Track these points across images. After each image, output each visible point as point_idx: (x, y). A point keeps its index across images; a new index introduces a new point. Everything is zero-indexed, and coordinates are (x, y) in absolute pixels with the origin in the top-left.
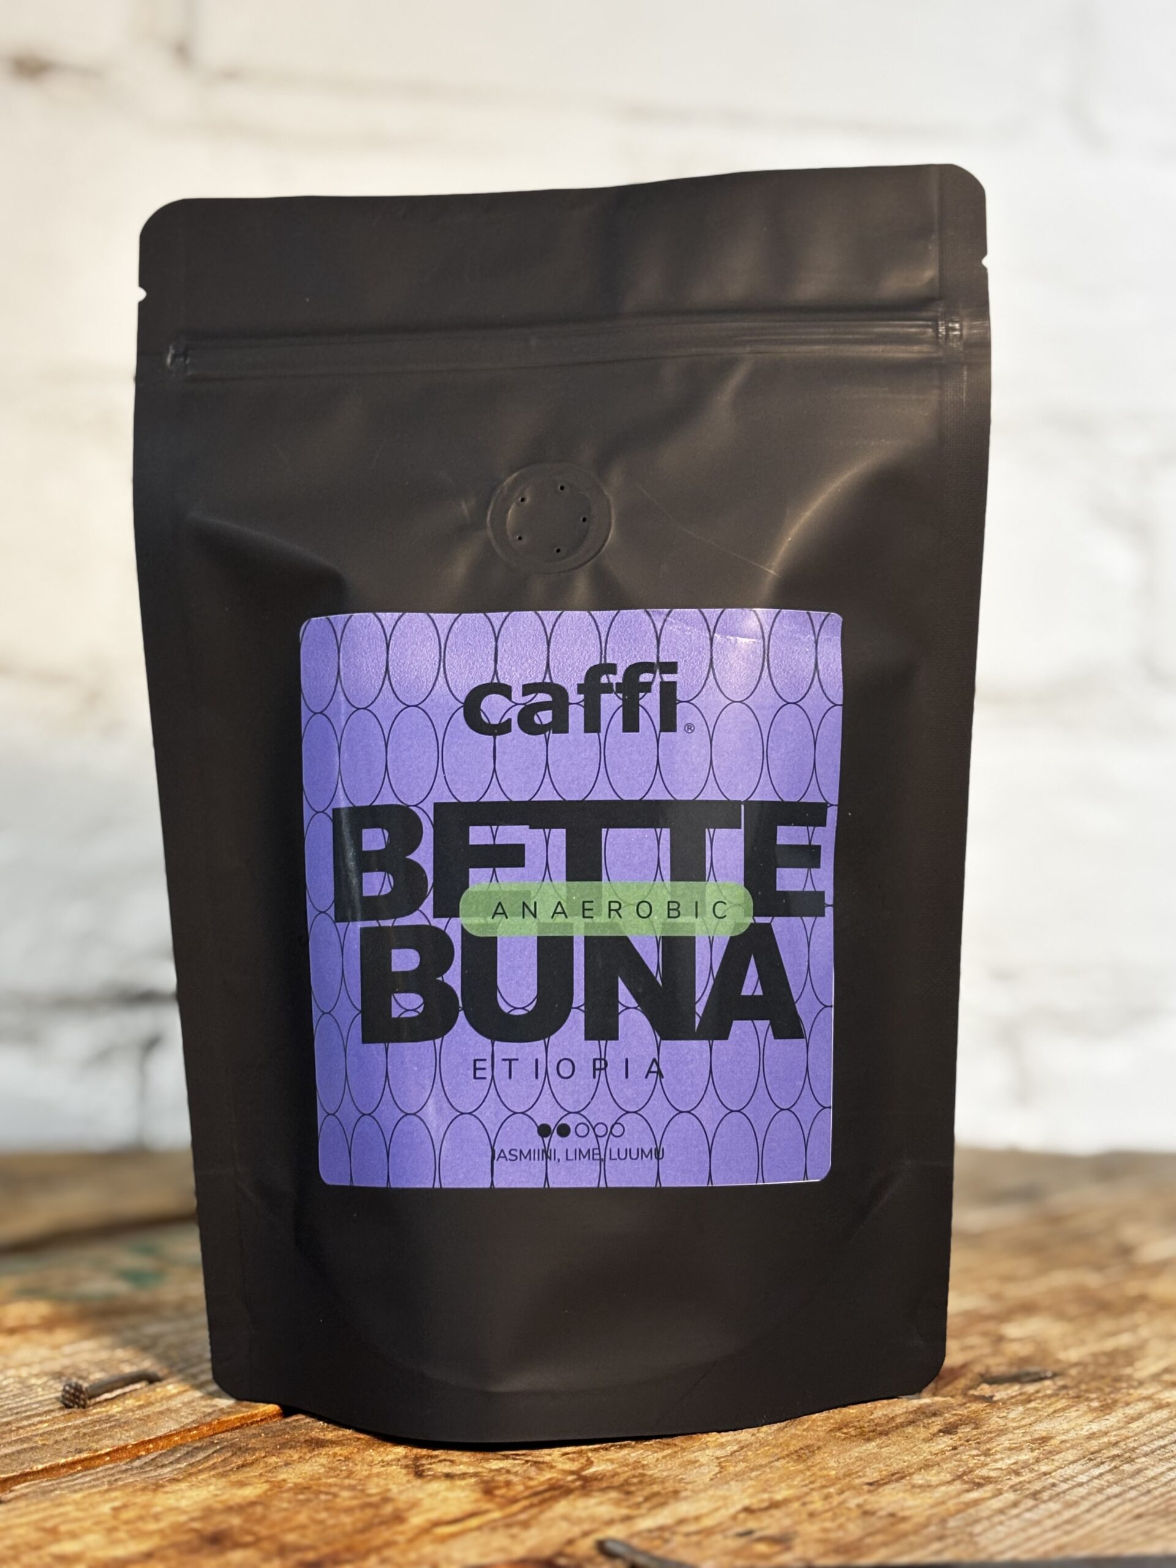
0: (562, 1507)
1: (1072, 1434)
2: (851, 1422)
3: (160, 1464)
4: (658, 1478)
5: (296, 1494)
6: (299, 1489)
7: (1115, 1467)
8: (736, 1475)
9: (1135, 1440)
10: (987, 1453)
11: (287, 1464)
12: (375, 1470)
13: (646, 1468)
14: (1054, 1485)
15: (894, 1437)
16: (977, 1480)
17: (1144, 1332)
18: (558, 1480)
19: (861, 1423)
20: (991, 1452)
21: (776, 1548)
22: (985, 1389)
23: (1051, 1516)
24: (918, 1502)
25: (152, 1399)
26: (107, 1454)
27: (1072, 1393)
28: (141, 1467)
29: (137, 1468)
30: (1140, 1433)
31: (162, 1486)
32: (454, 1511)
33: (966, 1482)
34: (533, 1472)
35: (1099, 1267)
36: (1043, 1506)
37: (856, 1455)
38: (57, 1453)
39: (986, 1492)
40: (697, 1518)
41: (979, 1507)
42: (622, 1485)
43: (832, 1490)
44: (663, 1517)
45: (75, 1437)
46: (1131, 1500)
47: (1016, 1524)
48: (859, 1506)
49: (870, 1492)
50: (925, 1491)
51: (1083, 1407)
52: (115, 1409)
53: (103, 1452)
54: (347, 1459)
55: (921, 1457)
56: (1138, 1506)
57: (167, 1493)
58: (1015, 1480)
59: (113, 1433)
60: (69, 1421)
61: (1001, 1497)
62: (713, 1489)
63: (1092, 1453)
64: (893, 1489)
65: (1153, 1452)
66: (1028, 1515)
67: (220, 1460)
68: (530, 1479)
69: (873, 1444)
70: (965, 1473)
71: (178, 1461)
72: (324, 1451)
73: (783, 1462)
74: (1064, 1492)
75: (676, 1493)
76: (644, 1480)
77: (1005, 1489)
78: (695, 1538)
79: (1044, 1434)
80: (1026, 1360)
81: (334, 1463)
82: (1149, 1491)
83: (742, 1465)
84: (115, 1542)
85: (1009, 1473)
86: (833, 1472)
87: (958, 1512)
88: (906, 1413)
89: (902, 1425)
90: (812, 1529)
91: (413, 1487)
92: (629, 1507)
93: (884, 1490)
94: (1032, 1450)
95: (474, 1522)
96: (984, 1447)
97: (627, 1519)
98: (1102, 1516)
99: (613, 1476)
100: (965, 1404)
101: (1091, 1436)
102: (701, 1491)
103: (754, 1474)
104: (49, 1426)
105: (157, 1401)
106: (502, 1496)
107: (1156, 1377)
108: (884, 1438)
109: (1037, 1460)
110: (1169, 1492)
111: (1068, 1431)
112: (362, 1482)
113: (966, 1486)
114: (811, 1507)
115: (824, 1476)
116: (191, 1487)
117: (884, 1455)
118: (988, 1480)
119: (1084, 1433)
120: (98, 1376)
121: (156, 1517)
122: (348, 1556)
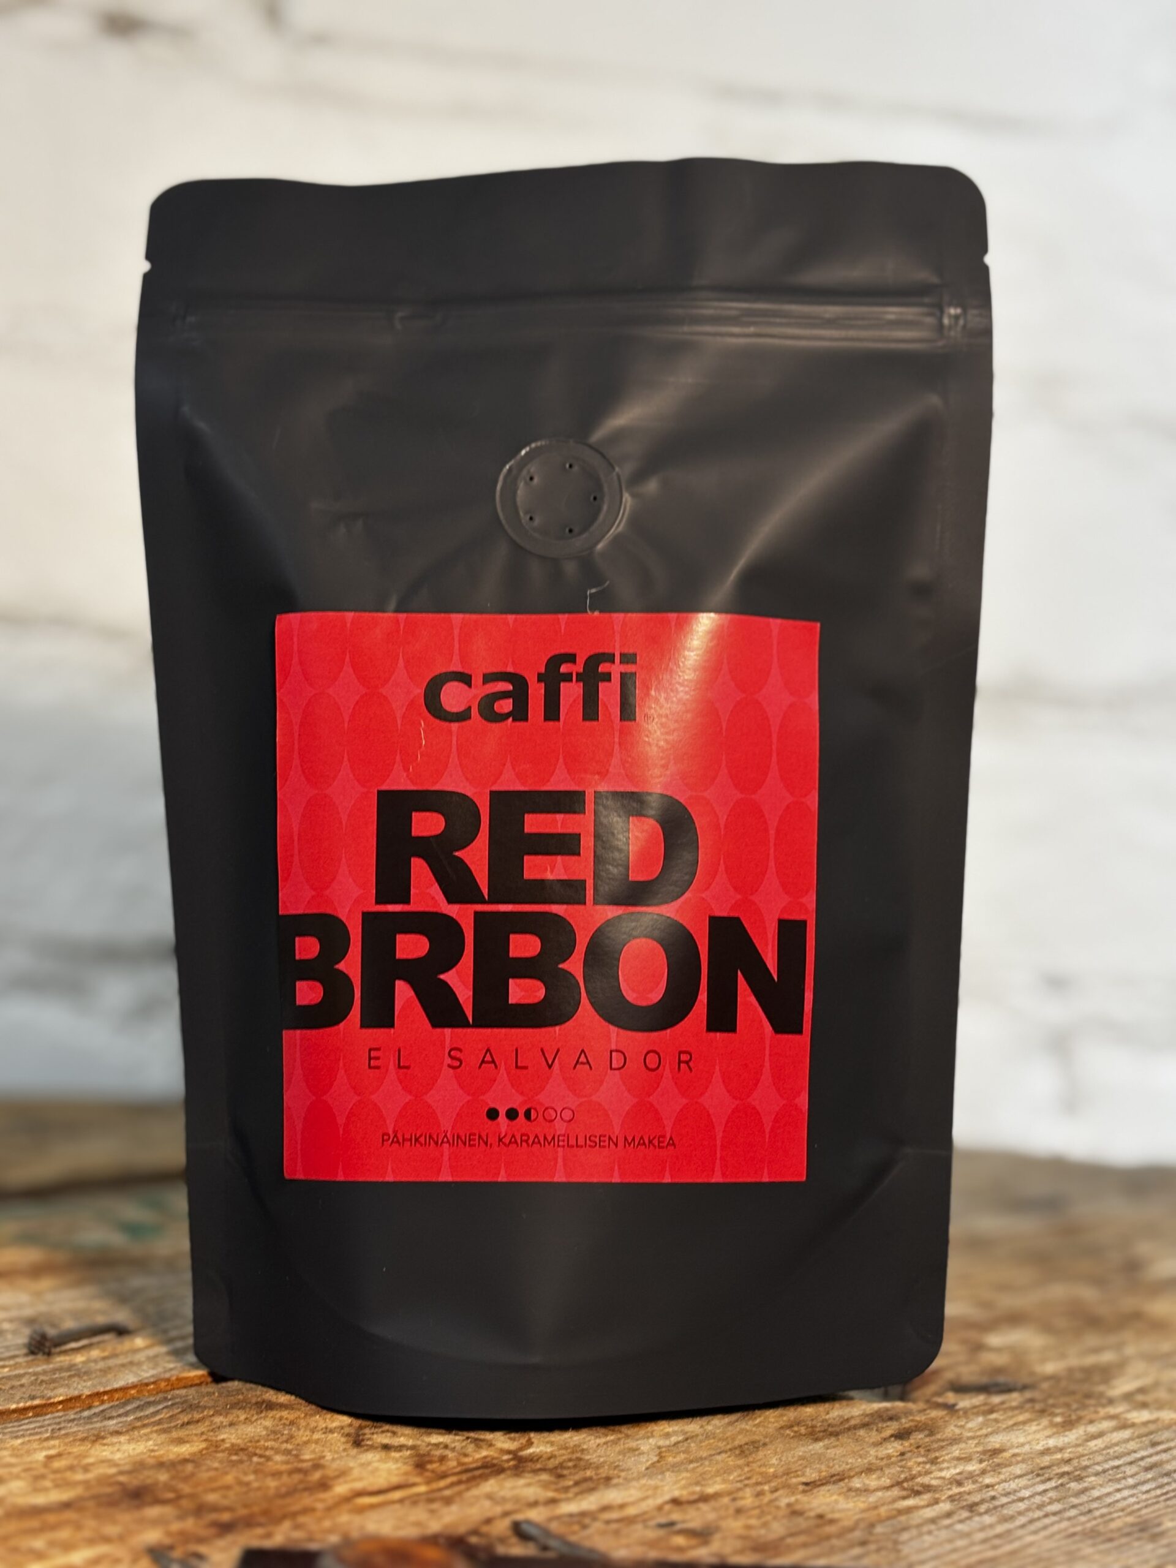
0: (490, 1486)
1: (1027, 1448)
2: (803, 1421)
3: (107, 1416)
4: (594, 1463)
5: (230, 1454)
6: (236, 1450)
7: (1062, 1485)
8: (674, 1466)
9: (1089, 1459)
10: (934, 1461)
11: (231, 1424)
12: (316, 1436)
13: (586, 1452)
14: (993, 1498)
15: (844, 1439)
16: (916, 1488)
17: (1130, 1350)
18: (493, 1458)
19: (814, 1422)
20: (939, 1460)
21: (693, 1542)
22: (950, 1397)
23: (982, 1529)
24: (851, 1505)
25: (118, 1351)
26: (60, 1402)
27: (1038, 1406)
28: (89, 1418)
29: (84, 1418)
30: (1096, 1452)
31: (103, 1438)
32: (381, 1481)
33: (904, 1489)
34: (471, 1448)
35: (1099, 1282)
36: (977, 1519)
37: (801, 1454)
38: (10, 1399)
39: (923, 1500)
40: (622, 1506)
41: (911, 1516)
42: (556, 1468)
43: (766, 1488)
44: (589, 1503)
45: (32, 1383)
46: (1069, 1519)
47: (944, 1534)
48: (789, 1505)
49: (804, 1492)
50: (860, 1495)
51: (1045, 1422)
52: (79, 1359)
53: (56, 1400)
54: (292, 1423)
55: (866, 1461)
56: (1074, 1526)
57: (104, 1445)
58: (956, 1490)
59: (70, 1382)
60: (29, 1368)
61: (936, 1507)
62: (646, 1478)
63: (1042, 1469)
64: (829, 1491)
65: (1104, 1471)
66: (959, 1527)
67: (168, 1415)
68: (466, 1455)
69: (821, 1444)
70: (906, 1480)
71: (126, 1414)
72: (271, 1414)
73: (724, 1455)
74: (1002, 1506)
75: (608, 1479)
76: (579, 1464)
77: (943, 1498)
78: (614, 1526)
79: (997, 1446)
80: (999, 1370)
81: (277, 1426)
82: (1090, 1511)
83: (683, 1456)
84: (36, 1490)
85: (951, 1483)
86: (772, 1470)
87: (889, 1518)
88: (862, 1415)
89: (855, 1427)
90: (736, 1525)
91: (348, 1455)
92: (556, 1490)
93: (818, 1492)
94: (981, 1461)
95: (397, 1495)
96: (933, 1455)
97: (553, 1501)
98: (1035, 1532)
99: (549, 1458)
100: (925, 1410)
101: (1046, 1451)
102: (633, 1479)
103: (692, 1466)
104: (10, 1371)
105: (122, 1353)
106: (433, 1471)
107: (1128, 1397)
108: (833, 1439)
109: (983, 1472)
110: (1110, 1513)
111: (1023, 1445)
112: (299, 1447)
113: (904, 1493)
114: (740, 1503)
115: (761, 1474)
116: (129, 1441)
117: (828, 1456)
118: (928, 1488)
119: (1039, 1447)
120: (69, 1324)
121: (86, 1469)
122: (262, 1520)
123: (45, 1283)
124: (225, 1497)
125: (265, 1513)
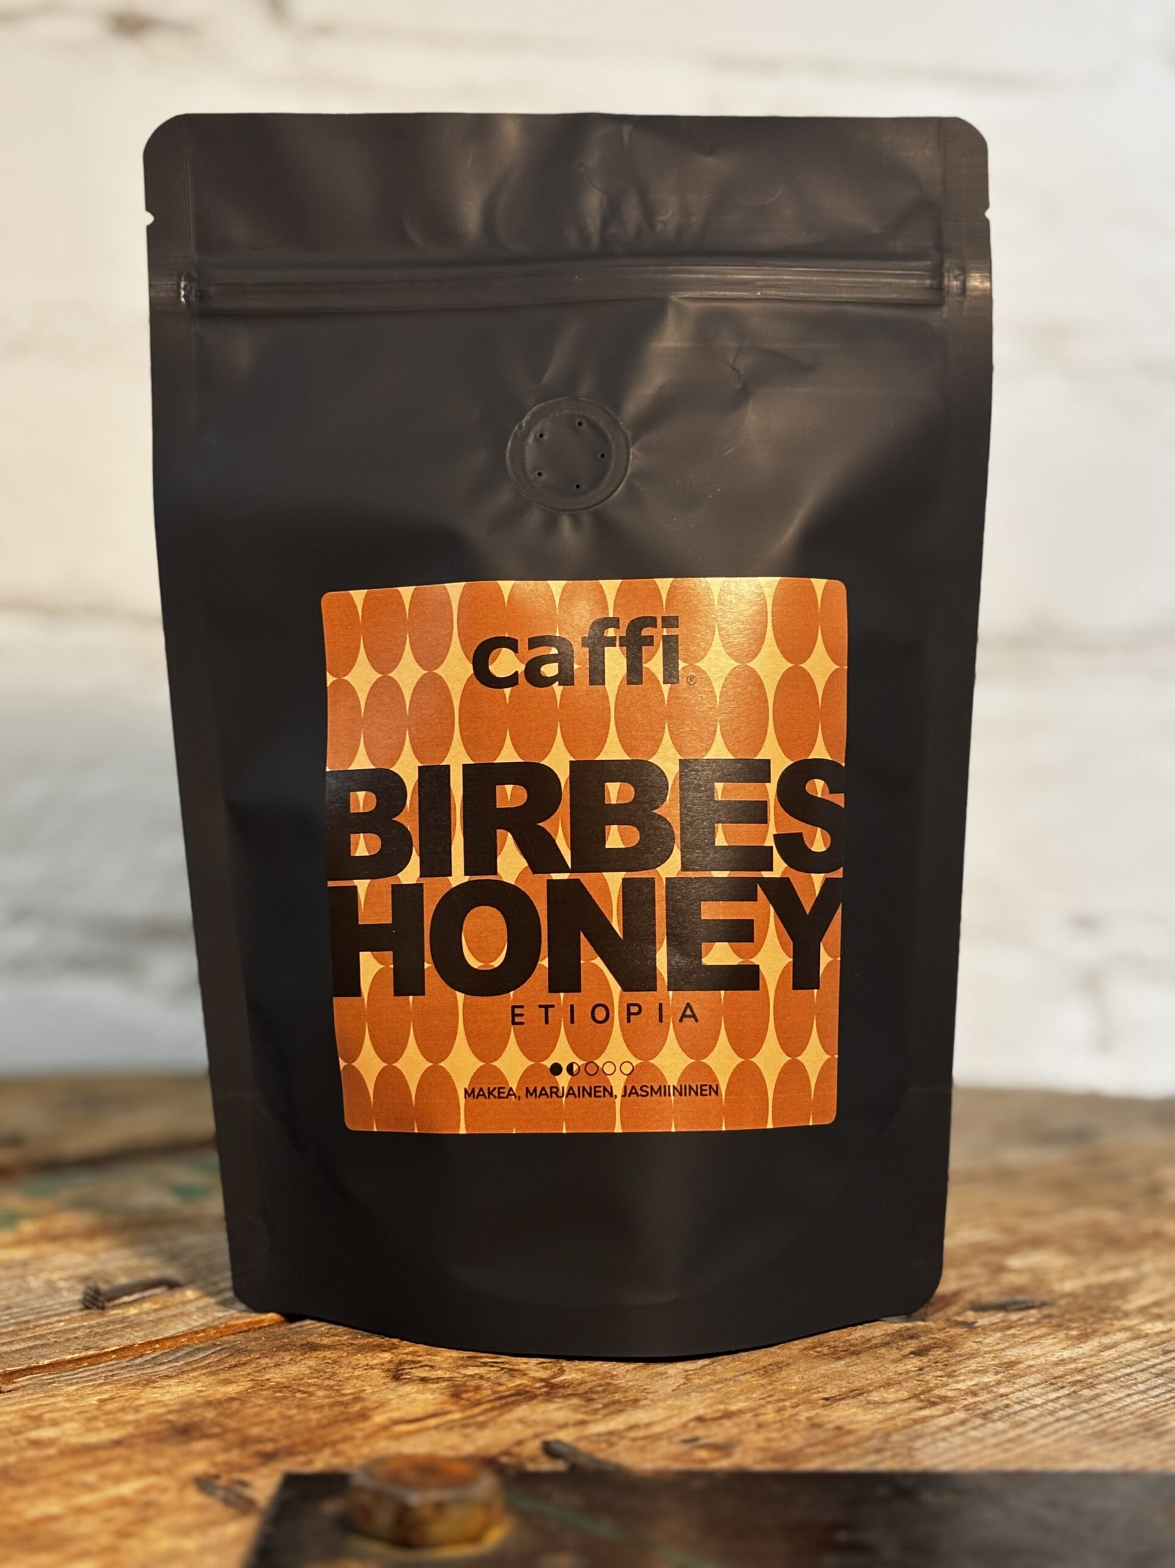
0: (522, 1411)
1: (1042, 1360)
2: (827, 1342)
3: (158, 1362)
4: (623, 1387)
5: (275, 1392)
6: (280, 1387)
7: (1074, 1392)
8: (699, 1387)
9: (1102, 1367)
10: (950, 1375)
11: (277, 1365)
12: (357, 1373)
13: (615, 1378)
14: (1007, 1406)
15: (863, 1357)
16: (932, 1399)
17: (1147, 1267)
18: (527, 1386)
19: (837, 1343)
20: (956, 1373)
21: (715, 1454)
22: (970, 1315)
23: (994, 1435)
24: (869, 1417)
25: (169, 1304)
26: (114, 1352)
27: (1054, 1321)
28: (141, 1365)
29: (136, 1365)
30: (1110, 1361)
31: (154, 1382)
32: (418, 1410)
33: (922, 1401)
34: (504, 1378)
35: (1121, 1205)
36: (990, 1425)
37: (823, 1372)
38: (67, 1351)
39: (939, 1410)
40: (648, 1425)
41: (926, 1424)
42: (586, 1393)
43: (787, 1404)
44: (617, 1423)
45: (87, 1336)
46: (1080, 1423)
47: (958, 1440)
48: (809, 1419)
49: (824, 1406)
50: (878, 1407)
51: (1061, 1335)
52: (132, 1311)
53: (109, 1350)
54: (335, 1362)
55: (885, 1376)
56: (1083, 1429)
57: (155, 1388)
58: (971, 1400)
59: (123, 1333)
60: (85, 1321)
61: (951, 1416)
62: (672, 1399)
63: (1055, 1378)
64: (848, 1404)
65: (1116, 1379)
66: (973, 1433)
67: (216, 1359)
68: (500, 1384)
69: (842, 1362)
70: (923, 1392)
71: (176, 1360)
72: (315, 1354)
73: (748, 1376)
74: (1015, 1413)
75: (636, 1401)
76: (608, 1388)
77: (958, 1408)
78: (640, 1443)
79: (1013, 1359)
80: (1019, 1290)
81: (321, 1365)
82: (1100, 1415)
83: (708, 1378)
84: (89, 1431)
85: (966, 1394)
86: (794, 1388)
87: (905, 1427)
88: (884, 1335)
89: (876, 1346)
90: (757, 1438)
91: (387, 1389)
92: (586, 1413)
93: (838, 1405)
94: (997, 1373)
95: (433, 1422)
96: (949, 1369)
97: (583, 1423)
98: (1046, 1436)
99: (580, 1384)
100: (945, 1328)
101: (1062, 1362)
102: (660, 1400)
103: (717, 1386)
104: (65, 1325)
105: (173, 1305)
106: (468, 1400)
107: (1143, 1310)
108: (854, 1357)
109: (999, 1383)
110: (1120, 1417)
111: (1038, 1357)
112: (341, 1383)
113: (920, 1404)
114: (762, 1418)
115: (783, 1391)
116: (178, 1384)
117: (849, 1373)
118: (944, 1399)
119: (1054, 1359)
120: (123, 1280)
121: (137, 1410)
122: (304, 1449)
123: (100, 1244)
124: (269, 1430)
125: (307, 1442)
